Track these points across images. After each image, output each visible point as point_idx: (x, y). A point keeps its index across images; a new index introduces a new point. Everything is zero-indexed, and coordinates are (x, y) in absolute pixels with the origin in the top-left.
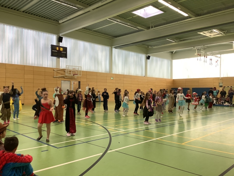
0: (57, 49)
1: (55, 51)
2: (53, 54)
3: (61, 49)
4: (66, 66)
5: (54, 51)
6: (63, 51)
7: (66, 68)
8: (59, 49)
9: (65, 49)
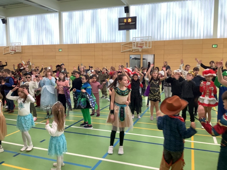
0: (125, 21)
1: (123, 24)
2: (120, 28)
3: (130, 20)
4: (133, 38)
5: (121, 24)
6: (131, 22)
7: (133, 41)
8: (127, 21)
9: (134, 19)
